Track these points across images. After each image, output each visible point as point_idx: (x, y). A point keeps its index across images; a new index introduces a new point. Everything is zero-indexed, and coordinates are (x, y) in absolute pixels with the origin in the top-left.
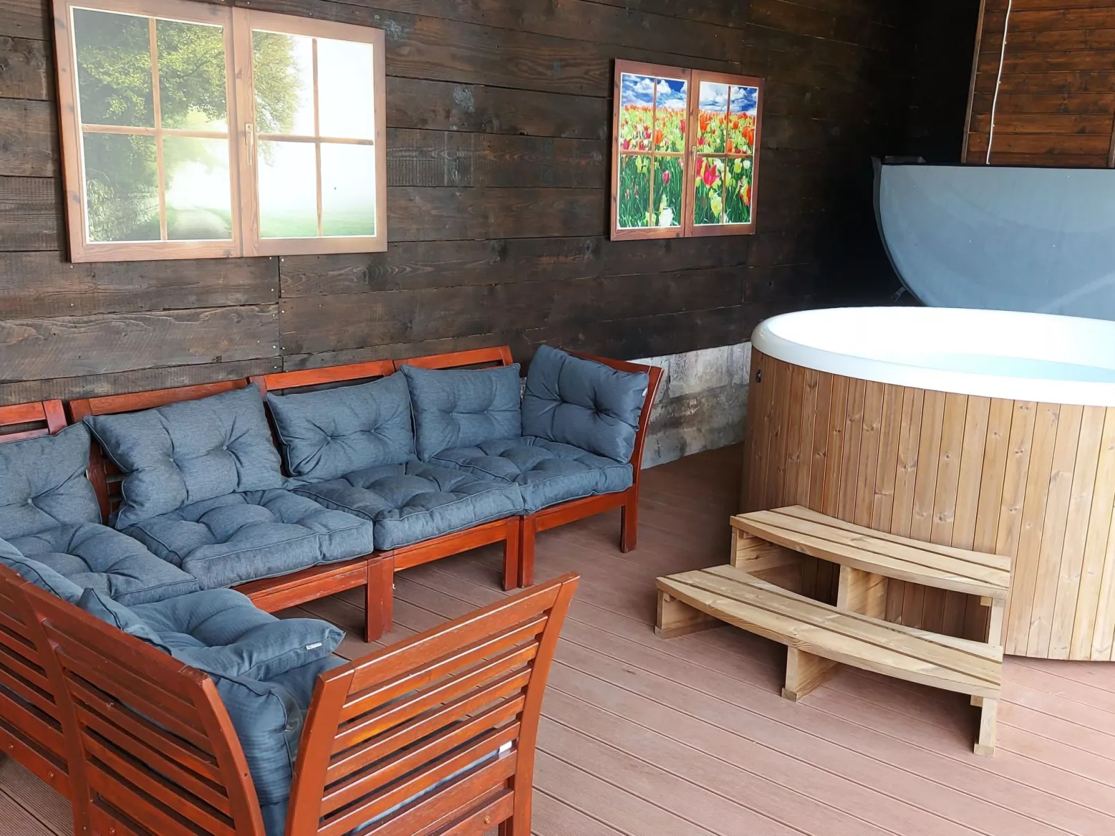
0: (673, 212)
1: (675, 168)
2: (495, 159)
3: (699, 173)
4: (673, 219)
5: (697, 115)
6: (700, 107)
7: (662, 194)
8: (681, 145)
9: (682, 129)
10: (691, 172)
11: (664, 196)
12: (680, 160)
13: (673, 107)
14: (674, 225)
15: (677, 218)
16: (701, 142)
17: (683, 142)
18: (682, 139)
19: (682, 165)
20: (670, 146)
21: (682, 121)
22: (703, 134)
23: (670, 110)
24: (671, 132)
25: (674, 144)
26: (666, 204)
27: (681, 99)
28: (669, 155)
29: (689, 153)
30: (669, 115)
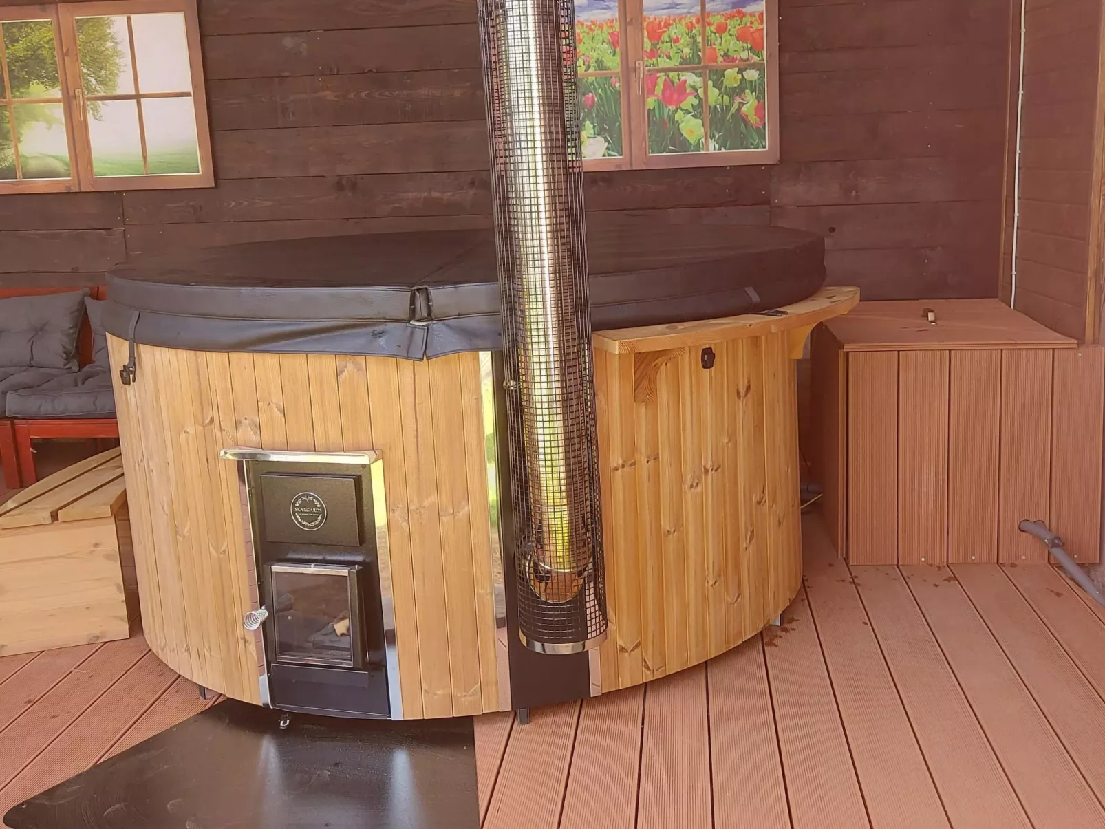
0: (606, 141)
1: (604, 90)
3: (651, 92)
4: (608, 148)
5: (641, 24)
6: (645, 13)
7: (584, 120)
8: (614, 62)
9: (614, 44)
10: (636, 91)
11: (588, 124)
12: (613, 79)
14: (609, 155)
15: (614, 144)
16: (653, 54)
17: (618, 58)
18: (614, 55)
19: (617, 85)
20: (593, 65)
21: (612, 34)
22: (654, 46)
23: (589, 24)
24: (594, 49)
25: (599, 63)
26: (592, 132)
28: (591, 75)
29: (628, 71)
30: (587, 30)
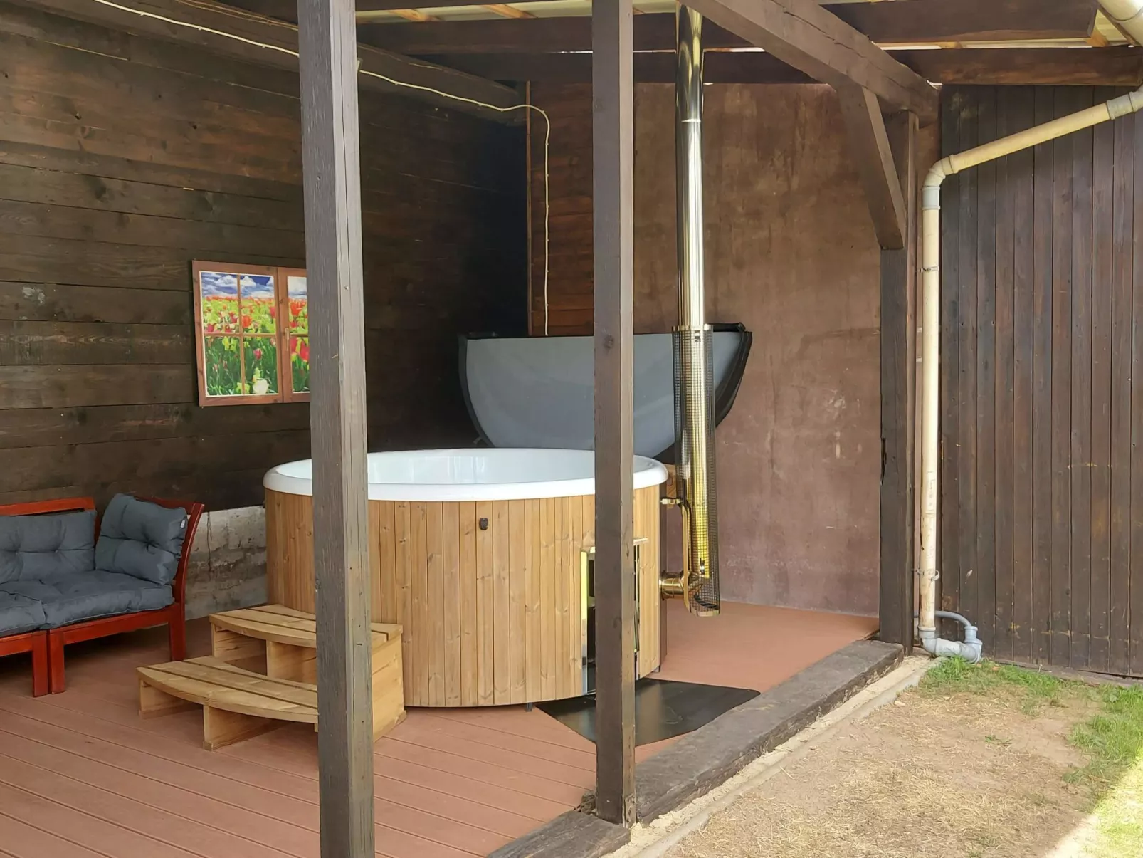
0: (268, 382)
1: (266, 346)
2: (69, 342)
3: (294, 350)
4: (269, 388)
5: (288, 303)
6: (290, 297)
7: (254, 368)
8: (272, 328)
9: (272, 315)
10: (286, 348)
11: (257, 369)
12: (272, 340)
13: (259, 297)
14: (270, 392)
15: (273, 386)
16: (295, 324)
17: (274, 325)
18: (272, 323)
19: (274, 343)
20: (260, 328)
21: (270, 308)
22: (295, 319)
23: (257, 300)
24: (260, 318)
25: (263, 327)
26: (259, 375)
27: (268, 290)
28: (259, 336)
29: (281, 335)
30: (256, 304)
